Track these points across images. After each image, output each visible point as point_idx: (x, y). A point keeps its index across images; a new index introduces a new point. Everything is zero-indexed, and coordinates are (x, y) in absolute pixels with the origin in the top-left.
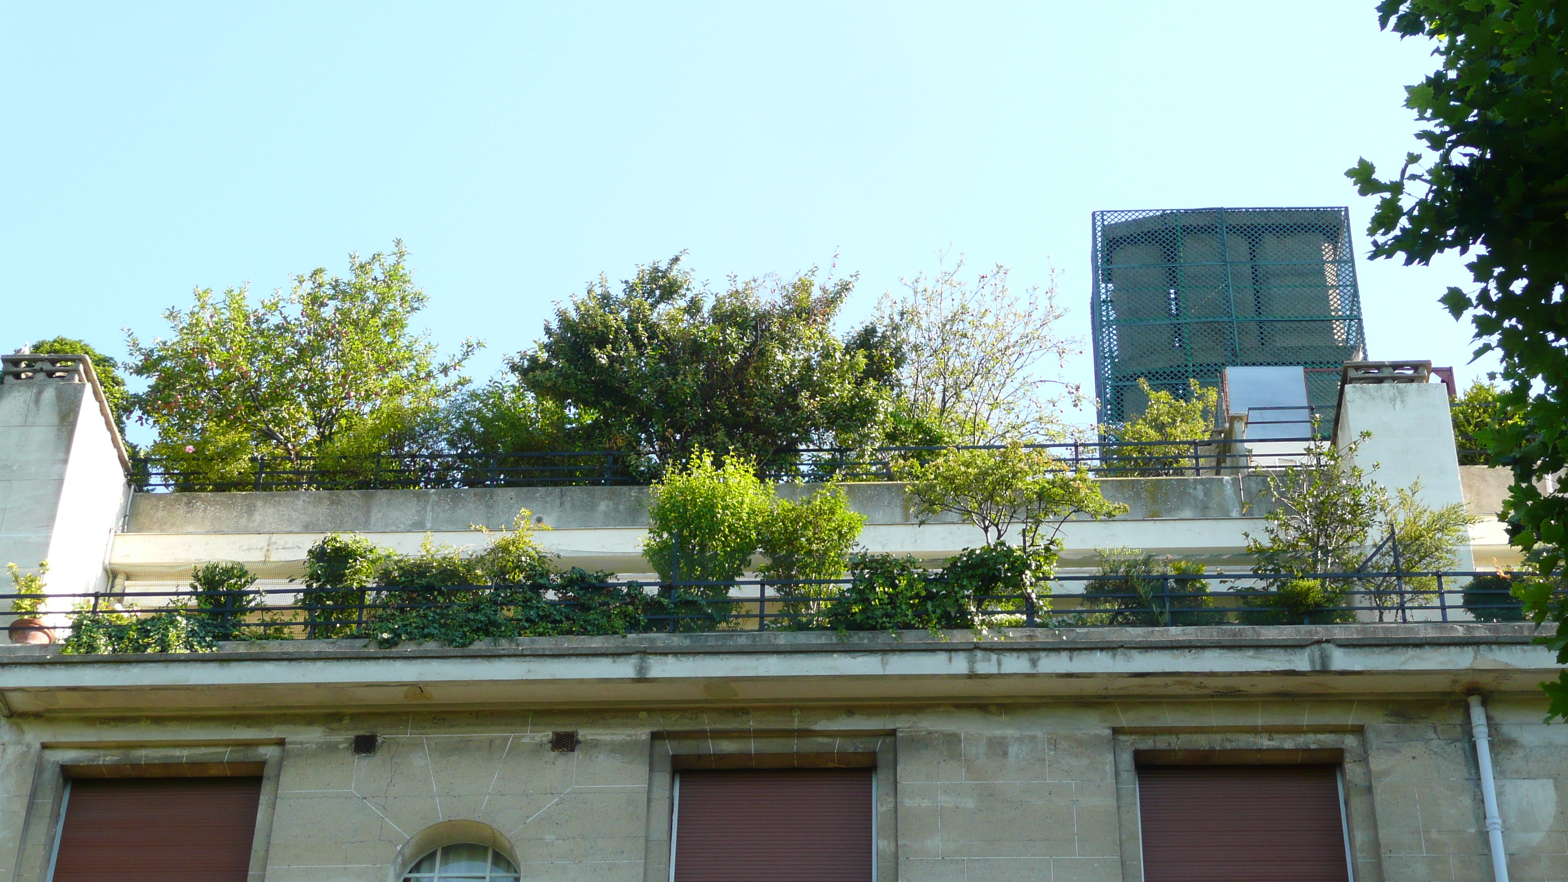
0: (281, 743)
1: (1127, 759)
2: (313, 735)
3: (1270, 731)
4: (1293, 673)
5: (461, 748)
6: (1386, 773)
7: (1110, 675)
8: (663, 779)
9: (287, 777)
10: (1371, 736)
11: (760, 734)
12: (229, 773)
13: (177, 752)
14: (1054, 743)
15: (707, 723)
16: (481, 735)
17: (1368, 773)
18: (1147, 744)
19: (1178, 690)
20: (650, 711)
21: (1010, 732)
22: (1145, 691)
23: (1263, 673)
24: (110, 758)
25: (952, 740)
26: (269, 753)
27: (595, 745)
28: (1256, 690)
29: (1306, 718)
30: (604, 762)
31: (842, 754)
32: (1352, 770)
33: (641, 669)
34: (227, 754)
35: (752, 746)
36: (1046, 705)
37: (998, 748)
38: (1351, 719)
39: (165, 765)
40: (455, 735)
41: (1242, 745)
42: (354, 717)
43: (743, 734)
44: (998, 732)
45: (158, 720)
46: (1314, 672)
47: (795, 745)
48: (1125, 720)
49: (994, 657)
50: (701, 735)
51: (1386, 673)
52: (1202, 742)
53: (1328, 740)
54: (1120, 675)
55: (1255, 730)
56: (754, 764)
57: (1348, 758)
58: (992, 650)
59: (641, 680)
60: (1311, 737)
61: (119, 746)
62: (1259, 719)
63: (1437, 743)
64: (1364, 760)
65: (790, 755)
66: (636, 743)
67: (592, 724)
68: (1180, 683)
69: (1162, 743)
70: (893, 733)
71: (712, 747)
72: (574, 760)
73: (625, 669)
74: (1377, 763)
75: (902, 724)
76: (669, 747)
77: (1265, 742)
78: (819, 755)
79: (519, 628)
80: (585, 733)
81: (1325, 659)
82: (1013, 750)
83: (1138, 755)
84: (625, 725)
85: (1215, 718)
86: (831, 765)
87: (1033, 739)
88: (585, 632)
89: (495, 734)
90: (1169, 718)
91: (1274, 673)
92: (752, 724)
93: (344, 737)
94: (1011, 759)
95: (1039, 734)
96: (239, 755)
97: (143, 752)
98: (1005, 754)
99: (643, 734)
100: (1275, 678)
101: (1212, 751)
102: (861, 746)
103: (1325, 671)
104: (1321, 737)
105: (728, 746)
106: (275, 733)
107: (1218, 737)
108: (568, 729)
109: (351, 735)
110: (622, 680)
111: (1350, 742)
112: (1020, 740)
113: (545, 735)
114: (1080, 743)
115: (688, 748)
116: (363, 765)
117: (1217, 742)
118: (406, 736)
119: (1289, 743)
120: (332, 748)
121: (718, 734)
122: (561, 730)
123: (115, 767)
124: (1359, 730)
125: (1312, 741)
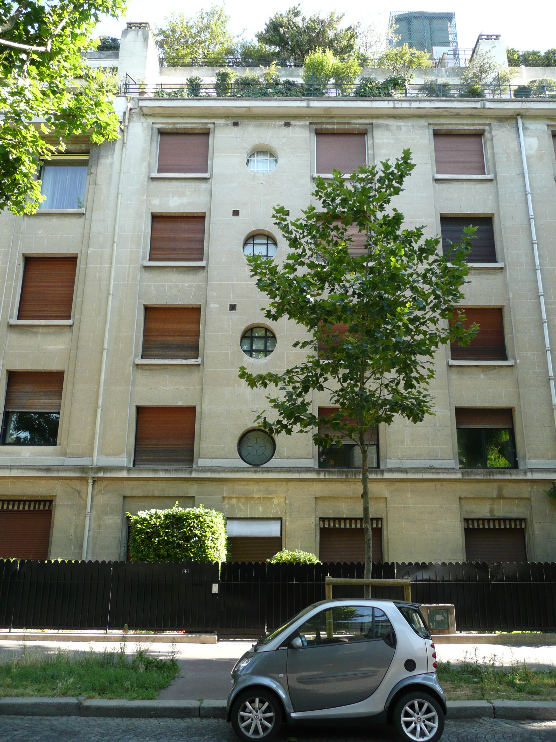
0: (214, 123)
1: (431, 132)
2: (222, 122)
3: (467, 125)
4: (476, 108)
5: (261, 125)
6: (496, 135)
7: (430, 108)
8: (313, 135)
9: (216, 132)
10: (492, 126)
11: (338, 123)
12: (200, 132)
13: (187, 126)
14: (413, 127)
15: (324, 120)
16: (265, 122)
17: (492, 136)
18: (436, 128)
19: (445, 113)
20: (309, 117)
21: (402, 124)
22: (436, 114)
23: (468, 108)
24: (170, 127)
25: (387, 125)
26: (211, 126)
27: (295, 125)
28: (464, 114)
29: (477, 121)
30: (297, 129)
31: (359, 129)
32: (487, 135)
33: (308, 104)
34: (200, 126)
35: (336, 127)
36: (411, 117)
37: (399, 128)
38: (488, 122)
39: (184, 129)
40: (259, 122)
41: (460, 128)
42: (233, 117)
43: (333, 123)
44: (399, 124)
45: (181, 117)
46: (481, 108)
47: (346, 127)
48: (431, 121)
49: (400, 103)
50: (322, 123)
51: (499, 109)
52: (450, 127)
53: (481, 127)
54: (432, 108)
55: (463, 124)
56: (335, 132)
57: (486, 132)
58: (399, 101)
59: (308, 107)
60: (477, 126)
61: (172, 123)
62: (465, 121)
63: (509, 128)
64: (490, 132)
65: (345, 129)
66: (306, 125)
67: (294, 120)
68: (446, 111)
69: (440, 127)
70: (372, 124)
71: (325, 127)
72: (290, 129)
73: (304, 104)
74: (494, 133)
75: (374, 121)
76: (314, 127)
77: (466, 128)
78: (353, 129)
79: (273, 94)
80: (292, 122)
81: (484, 104)
82: (403, 128)
83: (434, 130)
84: (303, 120)
85: (454, 121)
86: (355, 133)
87: (408, 125)
88: (291, 96)
89: (270, 122)
90: (442, 121)
91: (471, 108)
92: (335, 121)
93: (230, 122)
94: (402, 130)
95: (409, 124)
96: (203, 127)
97: (178, 125)
98: (401, 129)
99: (308, 123)
100: (470, 110)
101: (452, 130)
102: (363, 127)
103: (484, 108)
104: (480, 126)
105: (329, 127)
106: (212, 121)
107: (454, 126)
108: (288, 121)
109: (232, 122)
110: (303, 107)
111: (487, 128)
112: (405, 126)
113: (282, 122)
114: (420, 127)
115: (319, 127)
116: (235, 129)
117: (454, 127)
118: (246, 122)
119: (472, 128)
120: (227, 125)
121: (327, 123)
122: (286, 121)
123: (171, 129)
124: (489, 125)
125: (477, 127)
